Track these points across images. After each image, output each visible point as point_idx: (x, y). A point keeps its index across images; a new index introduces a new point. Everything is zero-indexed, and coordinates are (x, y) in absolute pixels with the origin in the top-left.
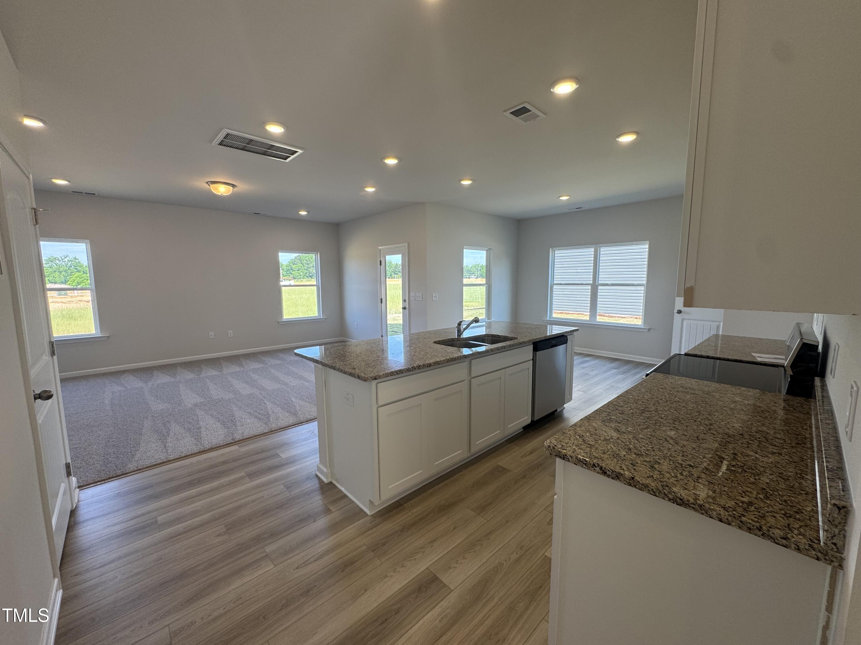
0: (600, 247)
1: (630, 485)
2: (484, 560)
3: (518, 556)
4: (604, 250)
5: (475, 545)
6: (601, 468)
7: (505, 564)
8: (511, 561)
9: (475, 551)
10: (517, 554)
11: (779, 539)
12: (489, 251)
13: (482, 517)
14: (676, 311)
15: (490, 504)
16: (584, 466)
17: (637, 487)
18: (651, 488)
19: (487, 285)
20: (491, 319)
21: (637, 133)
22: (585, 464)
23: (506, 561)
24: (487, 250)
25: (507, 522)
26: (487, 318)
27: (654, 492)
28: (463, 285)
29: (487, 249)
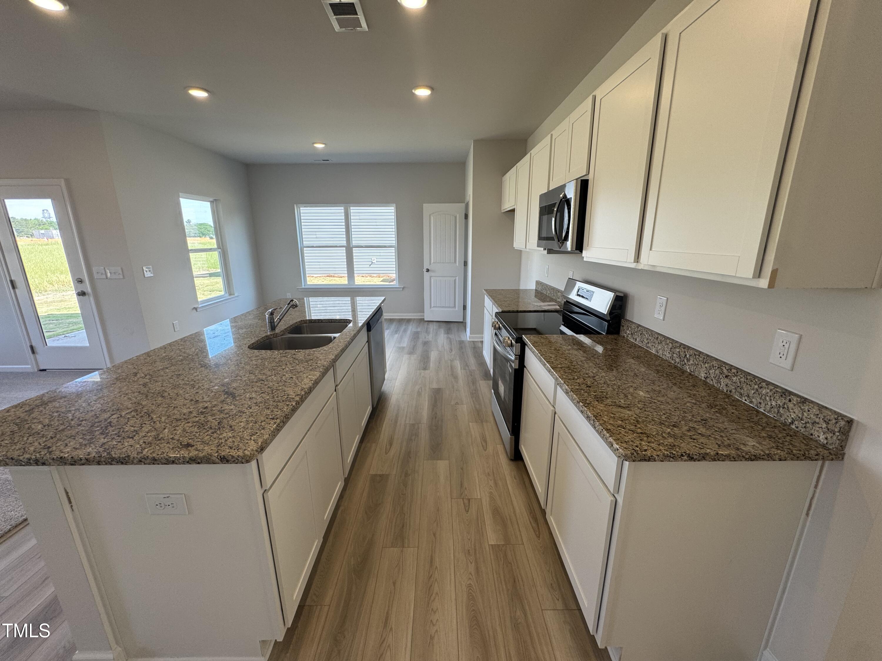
0: (350, 207)
1: (715, 460)
2: (453, 597)
3: (473, 564)
4: (354, 210)
5: (431, 586)
6: (689, 455)
7: (472, 583)
8: (473, 574)
9: (437, 593)
10: (471, 563)
11: (814, 456)
12: (214, 203)
13: (409, 547)
14: (425, 270)
15: (403, 526)
16: (672, 459)
17: (720, 459)
18: (732, 455)
19: (220, 250)
20: (234, 294)
21: (432, 89)
22: (673, 458)
23: (470, 579)
24: (212, 202)
25: (434, 535)
26: (227, 294)
27: (734, 458)
28: (188, 251)
29: (211, 199)
